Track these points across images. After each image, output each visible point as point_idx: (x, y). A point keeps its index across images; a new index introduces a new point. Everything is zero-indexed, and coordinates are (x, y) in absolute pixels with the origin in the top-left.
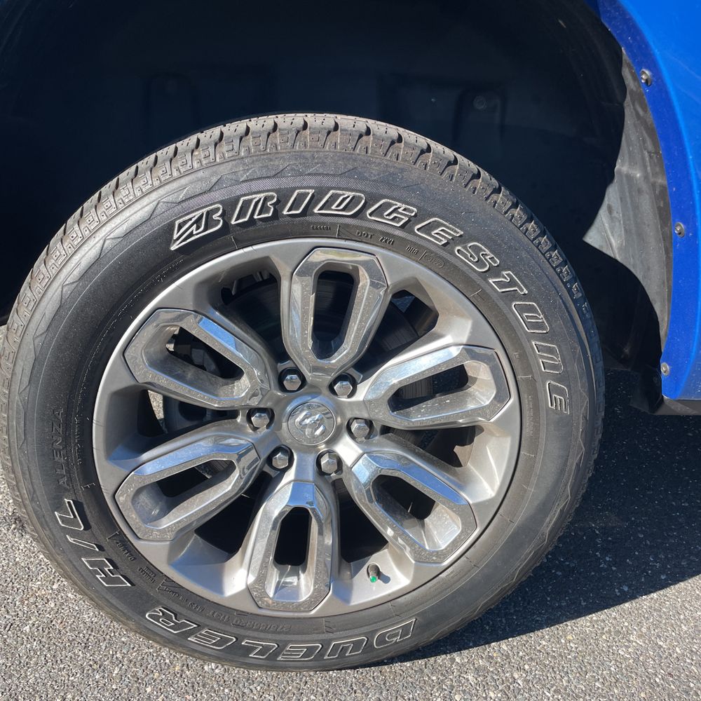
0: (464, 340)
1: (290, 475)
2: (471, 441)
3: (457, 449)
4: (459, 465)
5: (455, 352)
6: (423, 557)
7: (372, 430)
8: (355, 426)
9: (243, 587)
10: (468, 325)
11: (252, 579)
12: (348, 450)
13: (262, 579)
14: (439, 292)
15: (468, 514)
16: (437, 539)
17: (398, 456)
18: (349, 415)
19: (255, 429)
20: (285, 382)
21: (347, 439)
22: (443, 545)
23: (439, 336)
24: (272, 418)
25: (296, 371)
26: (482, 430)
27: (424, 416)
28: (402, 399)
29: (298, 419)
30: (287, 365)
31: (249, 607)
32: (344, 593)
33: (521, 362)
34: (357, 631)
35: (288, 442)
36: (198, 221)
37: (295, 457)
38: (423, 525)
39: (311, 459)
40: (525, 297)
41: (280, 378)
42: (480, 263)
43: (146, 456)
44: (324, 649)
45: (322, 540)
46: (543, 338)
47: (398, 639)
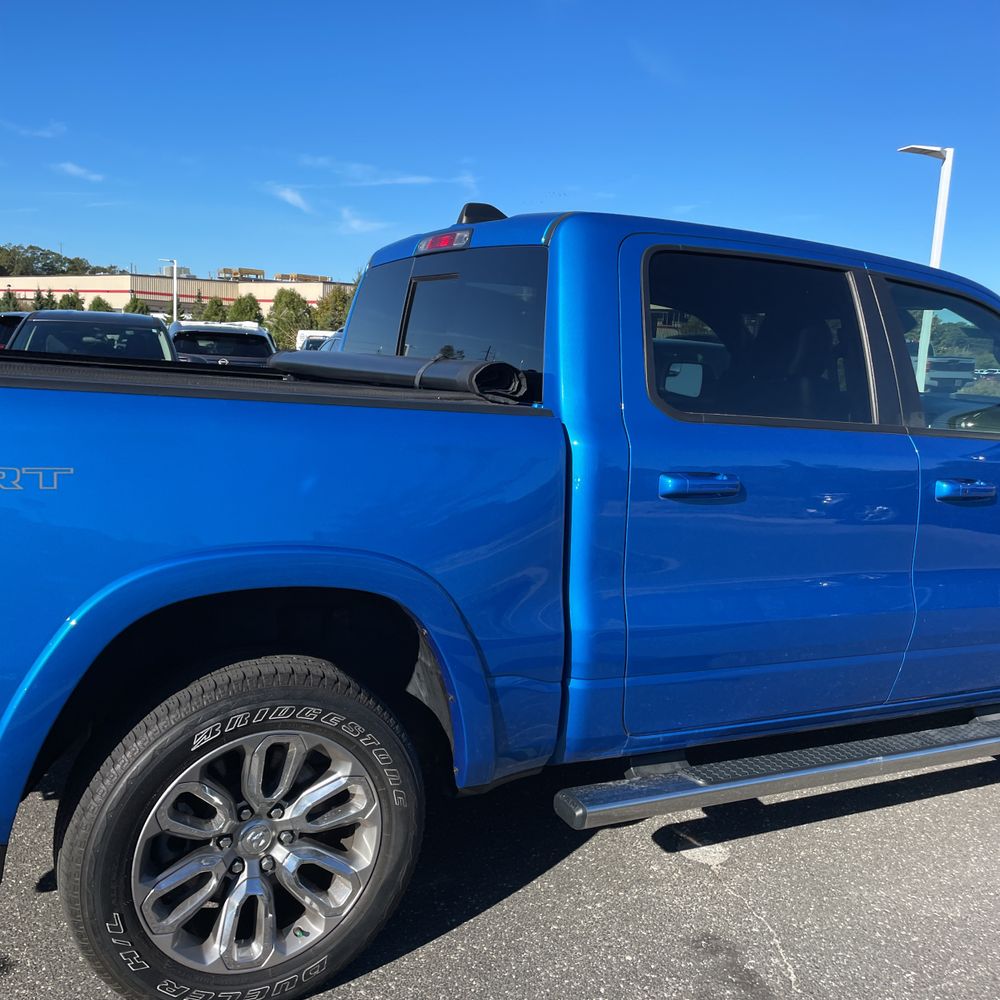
0: (348, 774)
1: (244, 876)
2: (353, 832)
3: (343, 841)
4: (346, 850)
5: (344, 781)
6: (331, 913)
7: (295, 837)
8: (283, 836)
9: (218, 956)
10: (349, 766)
11: (223, 949)
12: (280, 853)
13: (229, 951)
14: (333, 749)
15: (355, 879)
16: (338, 900)
17: (309, 850)
18: (280, 830)
19: (221, 848)
20: (242, 816)
21: (278, 846)
22: (342, 901)
23: (334, 773)
24: (232, 839)
25: (249, 807)
26: (360, 825)
27: (326, 823)
28: (313, 814)
29: (249, 838)
30: (243, 803)
31: (222, 970)
32: (281, 949)
33: (379, 782)
34: (291, 973)
35: (242, 854)
36: (207, 734)
37: (246, 863)
38: (327, 893)
39: (256, 862)
40: (379, 746)
41: (239, 812)
42: (355, 732)
43: (159, 877)
44: (271, 989)
45: (265, 916)
46: (389, 767)
47: (317, 972)
